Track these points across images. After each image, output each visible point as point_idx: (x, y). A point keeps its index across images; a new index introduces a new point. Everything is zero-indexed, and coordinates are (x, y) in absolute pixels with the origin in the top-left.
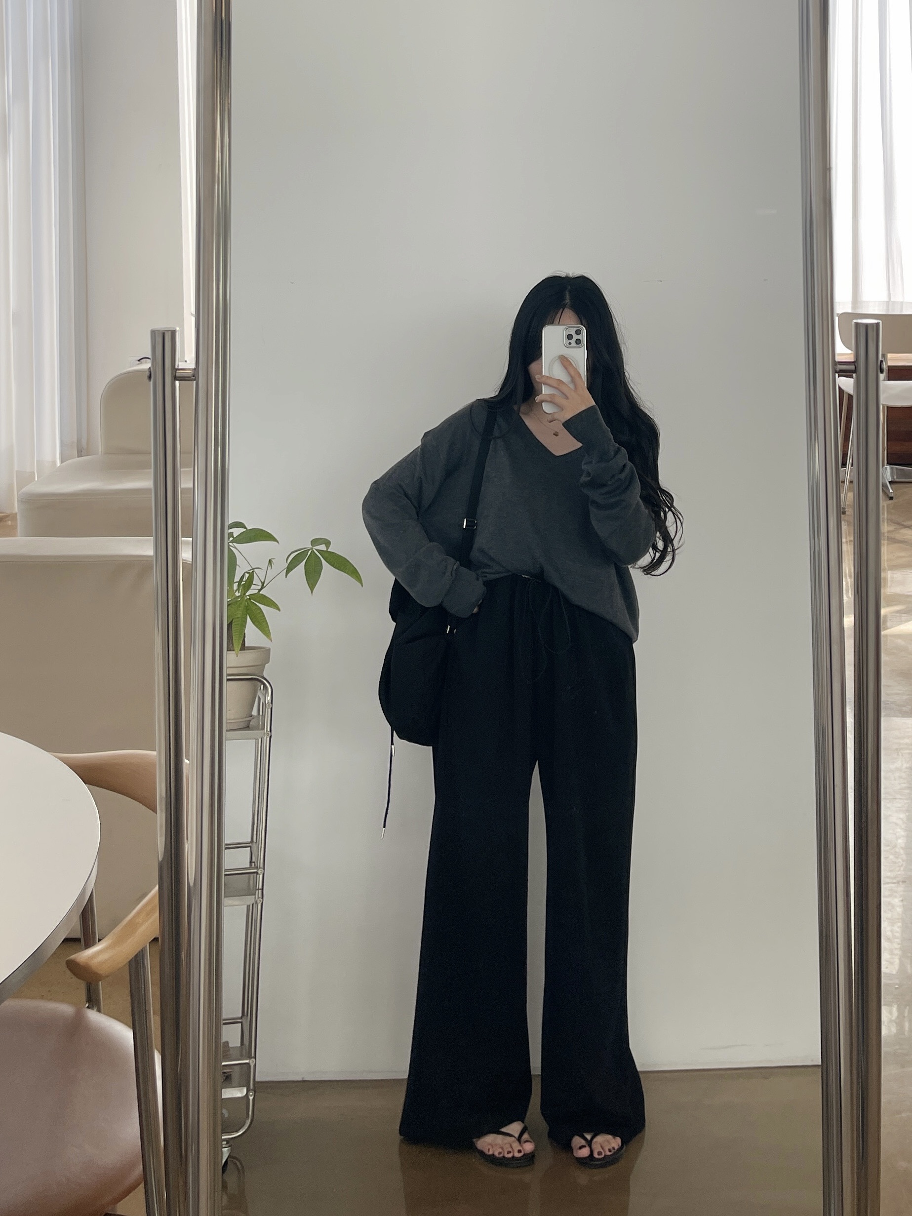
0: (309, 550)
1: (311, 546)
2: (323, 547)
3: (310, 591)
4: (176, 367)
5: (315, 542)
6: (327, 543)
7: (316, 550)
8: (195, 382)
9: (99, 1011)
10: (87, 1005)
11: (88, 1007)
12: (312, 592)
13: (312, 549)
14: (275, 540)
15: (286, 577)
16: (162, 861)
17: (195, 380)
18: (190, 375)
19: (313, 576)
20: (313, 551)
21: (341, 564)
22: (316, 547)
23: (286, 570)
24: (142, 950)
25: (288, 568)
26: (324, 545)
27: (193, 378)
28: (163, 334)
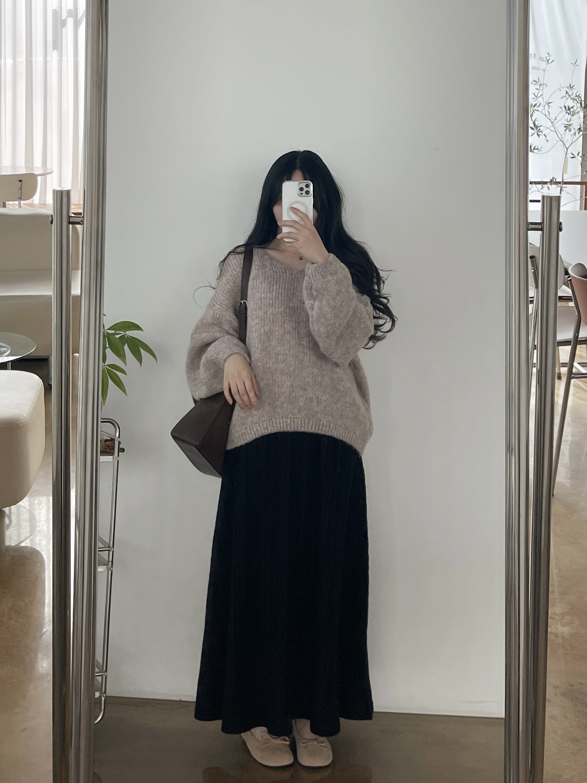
4: (70, 215)
8: (82, 225)
27: (82, 223)
28: (62, 192)
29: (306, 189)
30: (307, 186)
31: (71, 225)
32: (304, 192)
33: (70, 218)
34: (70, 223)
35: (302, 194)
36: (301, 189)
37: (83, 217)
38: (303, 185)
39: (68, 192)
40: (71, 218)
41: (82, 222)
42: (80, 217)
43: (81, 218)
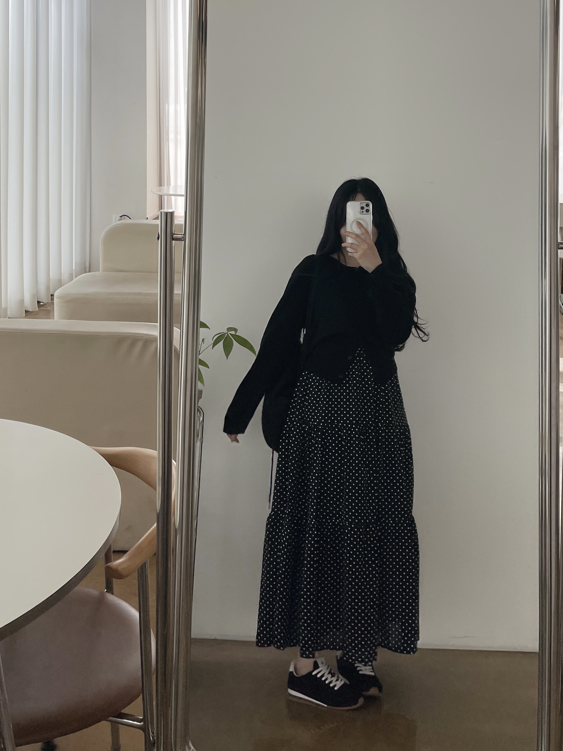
0: (226, 334)
1: (227, 332)
2: (233, 332)
3: (226, 357)
4: (173, 233)
5: (229, 329)
6: (235, 330)
7: (230, 334)
8: (183, 241)
9: (112, 594)
10: (106, 590)
11: (106, 591)
12: (227, 358)
13: (227, 333)
14: (208, 327)
15: (213, 349)
16: (159, 513)
17: (184, 240)
18: (181, 237)
19: (228, 349)
20: (228, 335)
21: (244, 342)
22: (230, 332)
23: (212, 345)
24: (145, 563)
25: (213, 343)
26: (234, 332)
28: (167, 214)
30: (368, 205)
32: (365, 210)
33: (173, 236)
34: (173, 239)
35: (362, 212)
36: (362, 208)
37: (184, 234)
38: (364, 205)
39: (172, 214)
41: (183, 238)
42: (181, 234)
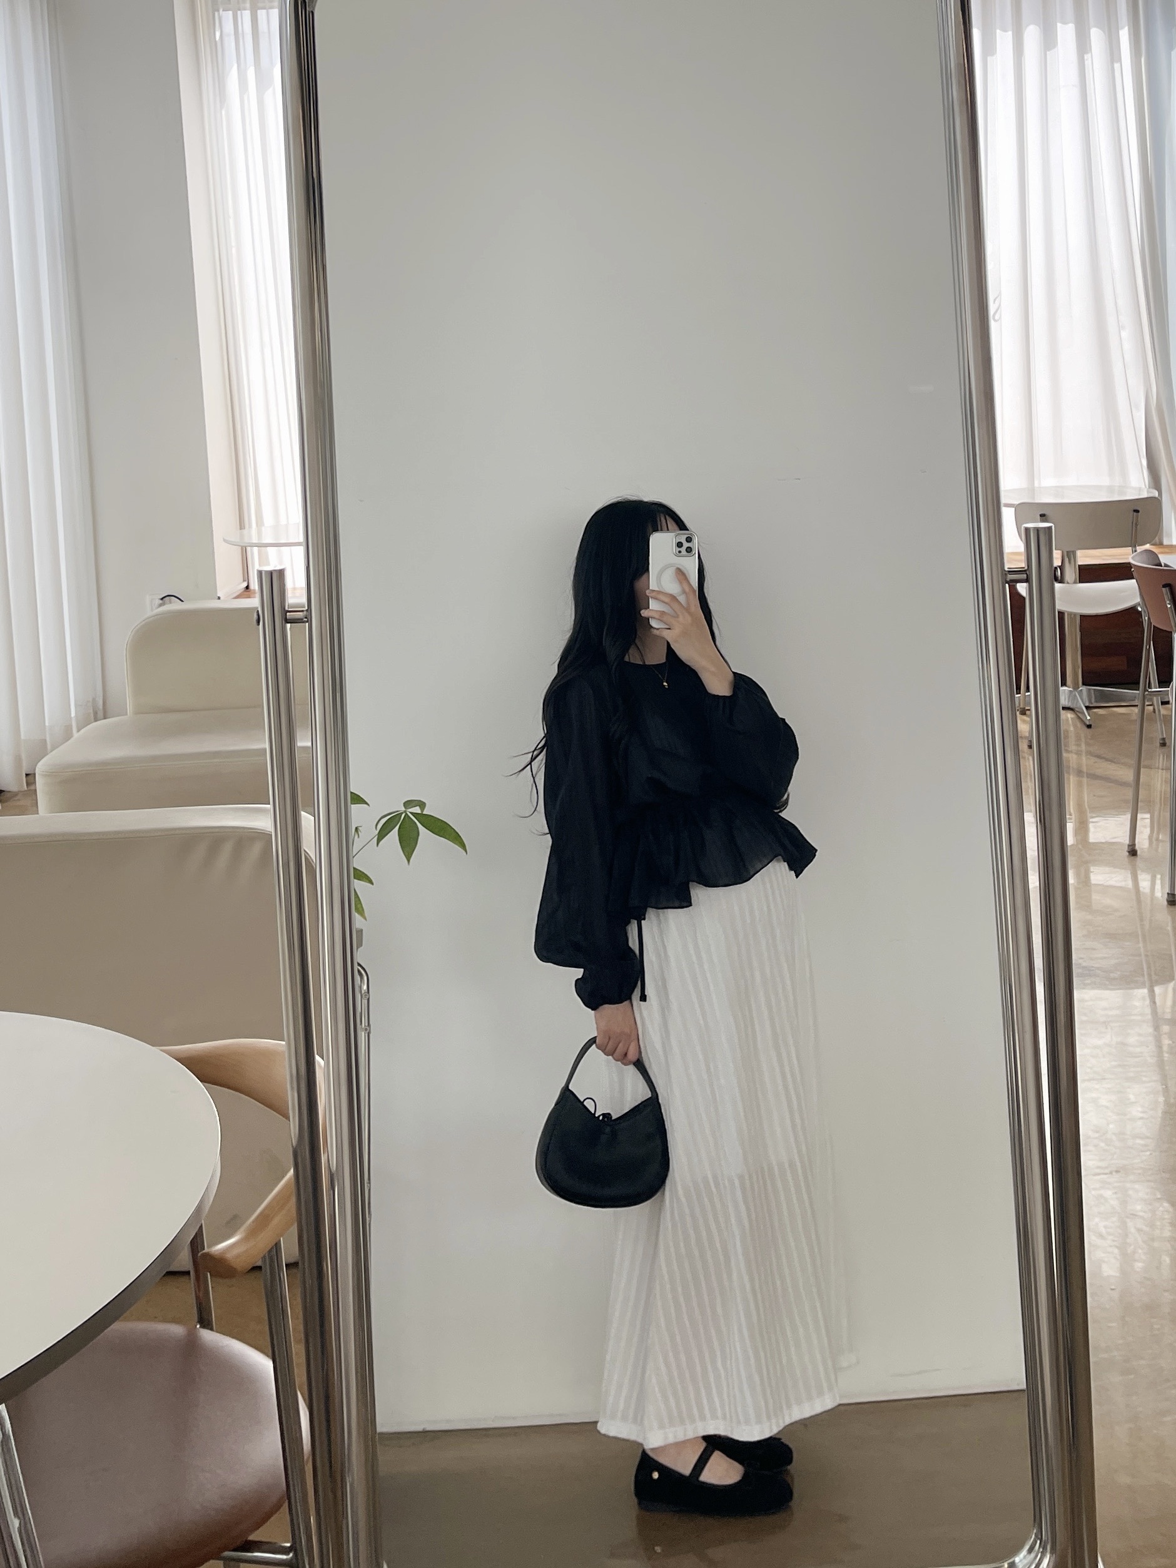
0: (402, 813)
1: (403, 809)
2: (417, 810)
3: (406, 861)
4: (287, 609)
5: (408, 804)
6: (422, 805)
7: (411, 813)
9: (210, 1327)
11: (199, 1327)
12: (409, 861)
14: (366, 803)
15: (378, 846)
17: (307, 622)
18: (302, 617)
19: (408, 843)
20: (406, 814)
21: (440, 828)
22: (411, 810)
23: (376, 837)
25: (378, 835)
26: (418, 807)
27: (306, 620)
28: (271, 573)
29: (686, 545)
30: (689, 540)
31: (288, 625)
32: (683, 549)
33: (286, 615)
34: (287, 621)
35: (680, 552)
36: (680, 545)
37: (307, 610)
38: (683, 540)
39: (281, 573)
40: (288, 614)
41: (306, 618)
42: (302, 611)
43: (305, 612)
